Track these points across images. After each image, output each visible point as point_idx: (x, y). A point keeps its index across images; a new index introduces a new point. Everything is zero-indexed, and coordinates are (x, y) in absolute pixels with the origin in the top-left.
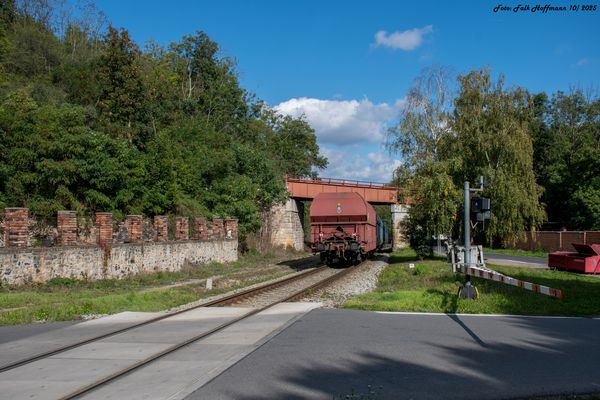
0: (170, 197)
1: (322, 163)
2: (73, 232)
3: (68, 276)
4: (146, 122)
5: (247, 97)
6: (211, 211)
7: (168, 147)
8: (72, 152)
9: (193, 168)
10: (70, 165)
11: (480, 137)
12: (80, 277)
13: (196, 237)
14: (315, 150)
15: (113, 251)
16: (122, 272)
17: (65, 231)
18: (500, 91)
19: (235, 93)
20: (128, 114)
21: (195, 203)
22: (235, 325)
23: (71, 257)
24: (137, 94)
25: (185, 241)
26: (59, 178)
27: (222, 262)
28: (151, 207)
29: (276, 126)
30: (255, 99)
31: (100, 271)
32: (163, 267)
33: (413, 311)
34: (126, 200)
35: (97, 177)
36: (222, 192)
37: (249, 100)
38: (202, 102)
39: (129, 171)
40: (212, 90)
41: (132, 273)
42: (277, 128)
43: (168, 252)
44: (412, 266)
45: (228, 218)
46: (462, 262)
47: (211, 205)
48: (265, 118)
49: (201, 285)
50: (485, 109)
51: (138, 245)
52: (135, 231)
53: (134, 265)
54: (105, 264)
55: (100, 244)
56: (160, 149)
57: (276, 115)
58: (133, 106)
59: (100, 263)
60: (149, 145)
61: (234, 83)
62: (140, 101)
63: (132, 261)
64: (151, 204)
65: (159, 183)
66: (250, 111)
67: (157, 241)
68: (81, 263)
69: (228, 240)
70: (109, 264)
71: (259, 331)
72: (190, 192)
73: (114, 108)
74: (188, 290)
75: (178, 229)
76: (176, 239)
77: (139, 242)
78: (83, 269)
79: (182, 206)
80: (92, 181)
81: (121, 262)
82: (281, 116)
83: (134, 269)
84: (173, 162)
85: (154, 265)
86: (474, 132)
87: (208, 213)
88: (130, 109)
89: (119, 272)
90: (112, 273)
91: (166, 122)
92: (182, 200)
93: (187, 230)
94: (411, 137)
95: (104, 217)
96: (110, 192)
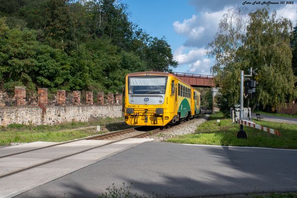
0: (84, 81)
1: (175, 64)
2: (24, 98)
3: (20, 123)
4: (71, 39)
5: (133, 27)
6: (108, 89)
7: (84, 53)
8: (29, 55)
9: (98, 65)
10: (28, 62)
11: (260, 48)
12: (27, 124)
13: (97, 103)
14: (171, 56)
15: (47, 110)
16: (53, 121)
17: (19, 98)
18: (273, 21)
19: (125, 25)
20: (61, 35)
21: (99, 85)
22: (94, 149)
23: (22, 112)
24: (67, 23)
25: (91, 105)
26: (22, 69)
27: (113, 117)
28: (74, 87)
29: (149, 43)
30: (138, 28)
31: (40, 120)
32: (78, 119)
33: (206, 144)
34: (60, 82)
35: (43, 70)
36: (115, 79)
37: (134, 29)
38: (106, 29)
39: (62, 67)
40: (113, 23)
41: (58, 122)
42: (149, 44)
43: (81, 111)
44: (219, 121)
45: (117, 93)
46: (238, 117)
47: (107, 86)
48: (143, 39)
49: (94, 129)
50: (264, 32)
51: (63, 107)
52: (61, 99)
53: (60, 118)
54: (43, 117)
55: (40, 105)
56: (79, 54)
57: (148, 37)
58: (64, 30)
59: (40, 116)
60: (73, 52)
61: (125, 19)
62: (68, 27)
63: (59, 116)
64: (74, 85)
65: (79, 74)
66: (134, 35)
67: (74, 104)
68: (28, 116)
69: (116, 105)
70: (45, 116)
71: (106, 152)
72: (96, 79)
73: (53, 31)
74: (85, 131)
75: (87, 99)
76: (86, 104)
77: (63, 105)
78: (30, 119)
79: (91, 86)
80: (41, 72)
81: (52, 116)
82: (151, 37)
83: (60, 120)
84: (86, 62)
85: (72, 118)
86: (257, 46)
87: (106, 90)
88: (62, 32)
89: (51, 121)
90: (47, 122)
91: (83, 39)
92: (91, 83)
93: (92, 99)
94: (221, 48)
95: (42, 91)
96: (51, 78)
